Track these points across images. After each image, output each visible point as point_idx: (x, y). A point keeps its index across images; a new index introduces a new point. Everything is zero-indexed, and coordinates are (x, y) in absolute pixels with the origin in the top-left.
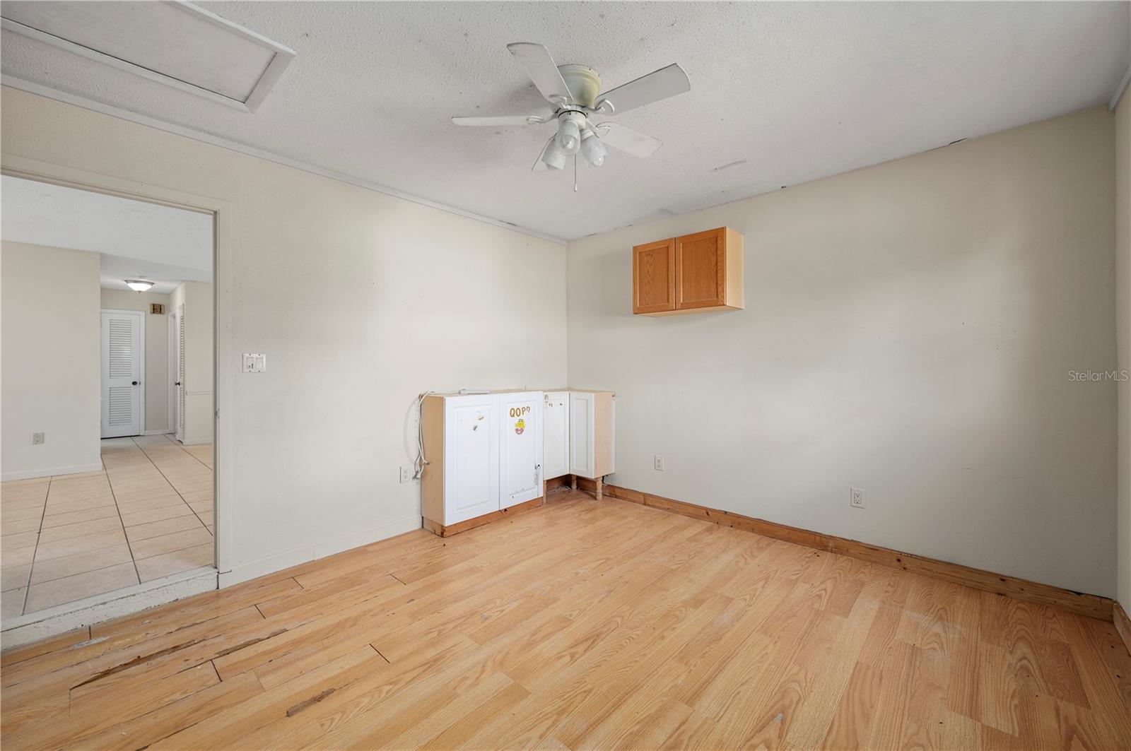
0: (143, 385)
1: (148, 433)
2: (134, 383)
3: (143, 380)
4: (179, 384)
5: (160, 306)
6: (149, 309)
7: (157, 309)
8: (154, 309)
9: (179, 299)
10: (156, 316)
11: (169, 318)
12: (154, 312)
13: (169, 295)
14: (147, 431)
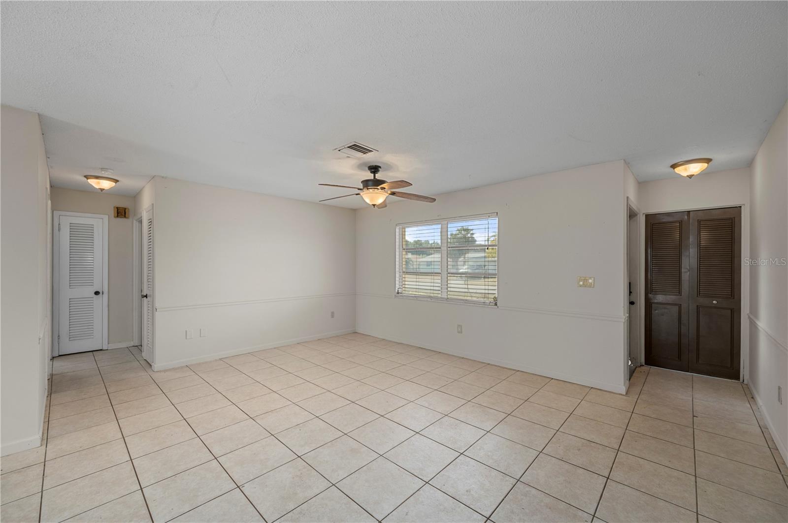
0: (106, 296)
1: (112, 346)
2: (97, 293)
3: (106, 290)
4: (146, 296)
5: (125, 209)
6: (112, 212)
7: (121, 213)
8: (118, 213)
9: (146, 201)
10: (121, 220)
11: (135, 222)
12: (118, 216)
13: (135, 196)
14: (109, 345)
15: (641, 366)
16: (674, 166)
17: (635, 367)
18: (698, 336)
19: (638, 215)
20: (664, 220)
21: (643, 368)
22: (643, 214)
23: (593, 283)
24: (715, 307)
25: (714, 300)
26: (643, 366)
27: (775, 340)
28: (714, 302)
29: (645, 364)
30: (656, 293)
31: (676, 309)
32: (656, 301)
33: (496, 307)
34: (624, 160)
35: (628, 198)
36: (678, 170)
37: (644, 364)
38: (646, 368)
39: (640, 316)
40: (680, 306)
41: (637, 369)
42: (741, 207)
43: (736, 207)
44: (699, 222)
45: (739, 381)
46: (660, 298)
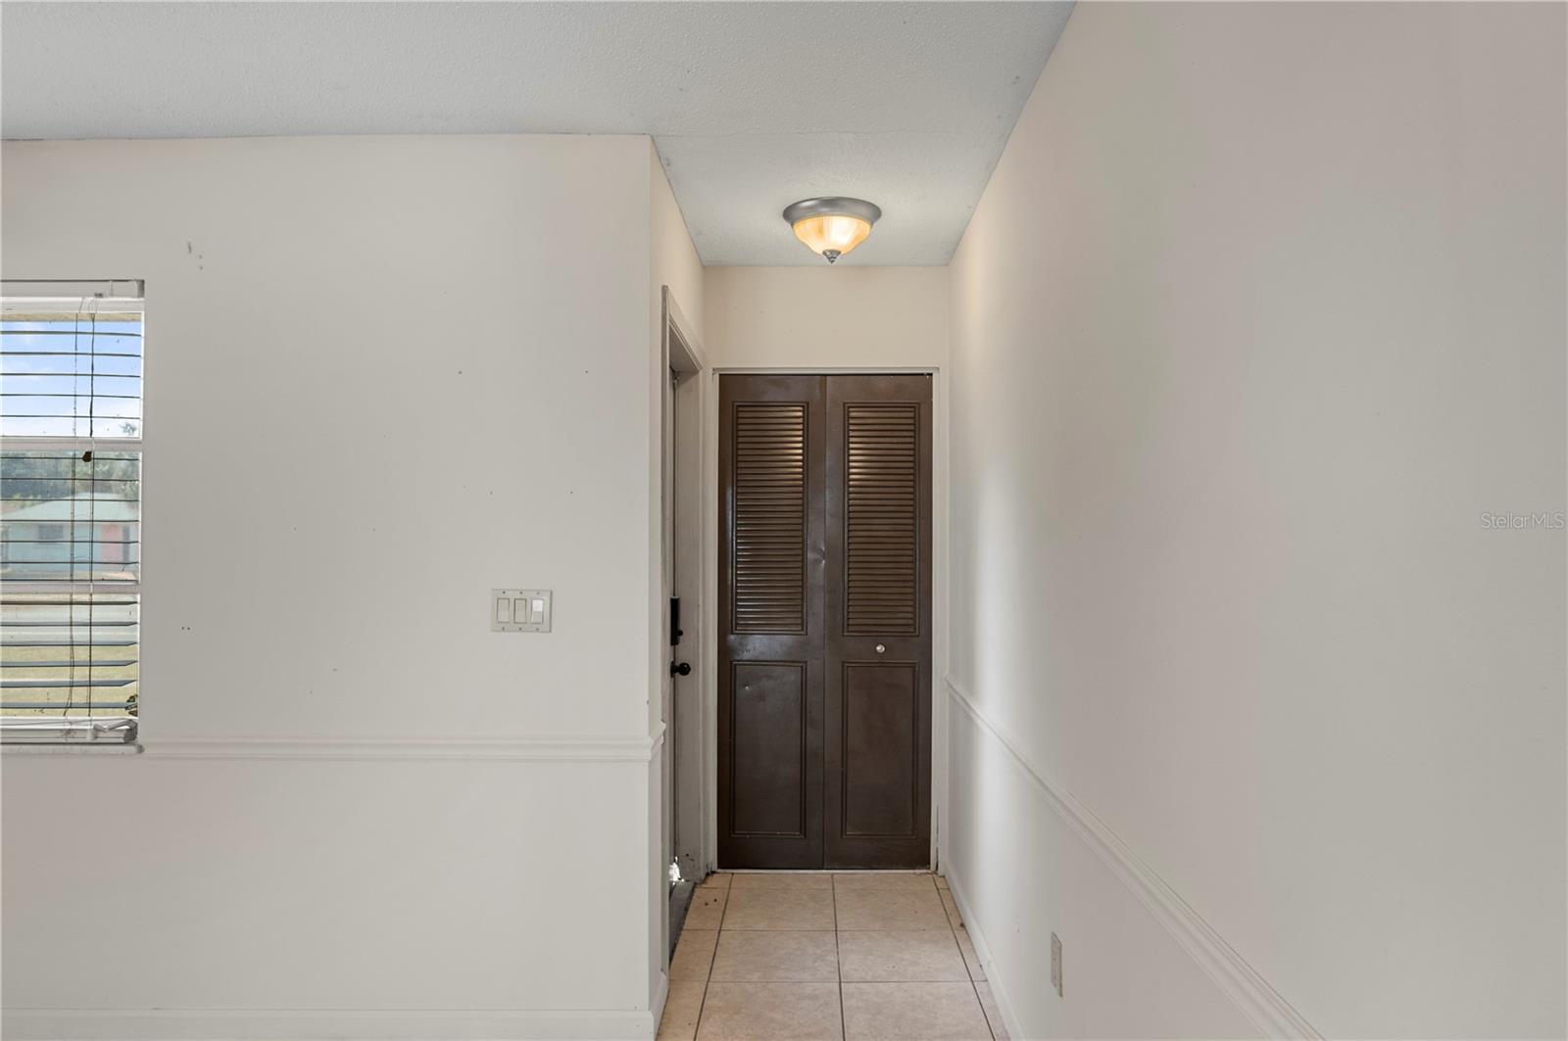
15: (707, 874)
16: (791, 214)
17: (691, 884)
18: (845, 751)
19: (701, 373)
20: (766, 399)
21: (713, 881)
22: (714, 369)
23: (547, 616)
24: (882, 663)
25: (877, 645)
26: (713, 872)
27: (1042, 784)
28: (878, 648)
29: (720, 866)
30: (747, 630)
31: (792, 676)
32: (746, 656)
33: (131, 749)
34: (652, 137)
35: (665, 289)
36: (805, 229)
37: (715, 867)
38: (722, 878)
39: (705, 711)
40: (804, 671)
41: (697, 891)
42: (931, 375)
43: (922, 374)
44: (847, 408)
45: (929, 869)
46: (758, 645)
